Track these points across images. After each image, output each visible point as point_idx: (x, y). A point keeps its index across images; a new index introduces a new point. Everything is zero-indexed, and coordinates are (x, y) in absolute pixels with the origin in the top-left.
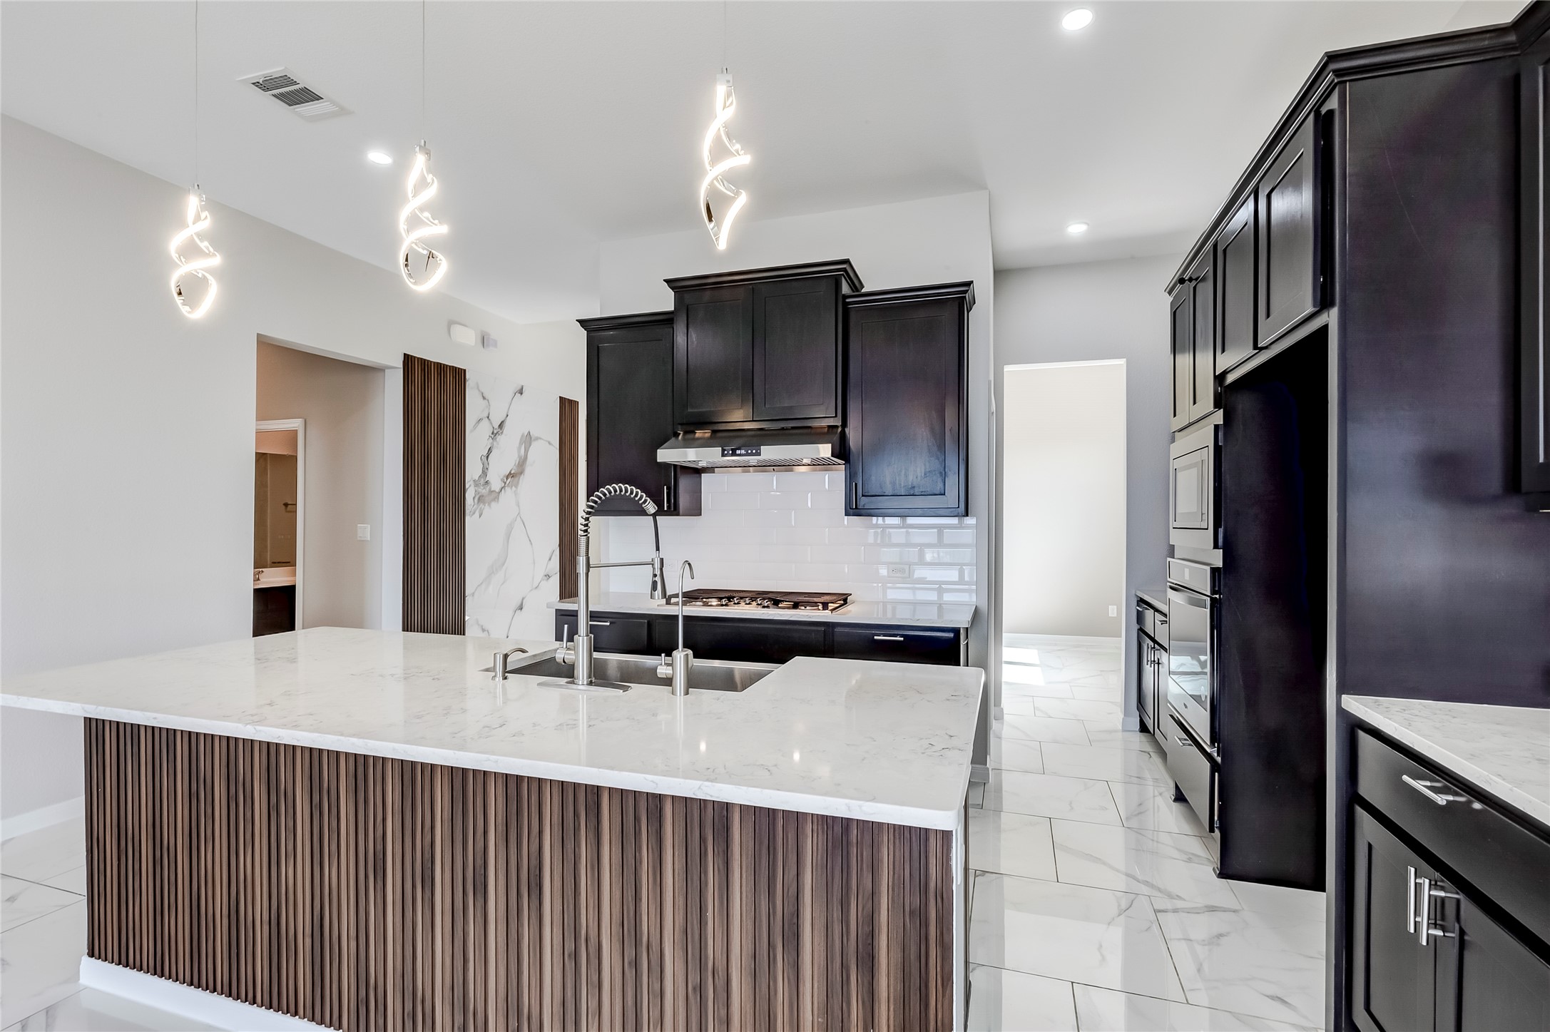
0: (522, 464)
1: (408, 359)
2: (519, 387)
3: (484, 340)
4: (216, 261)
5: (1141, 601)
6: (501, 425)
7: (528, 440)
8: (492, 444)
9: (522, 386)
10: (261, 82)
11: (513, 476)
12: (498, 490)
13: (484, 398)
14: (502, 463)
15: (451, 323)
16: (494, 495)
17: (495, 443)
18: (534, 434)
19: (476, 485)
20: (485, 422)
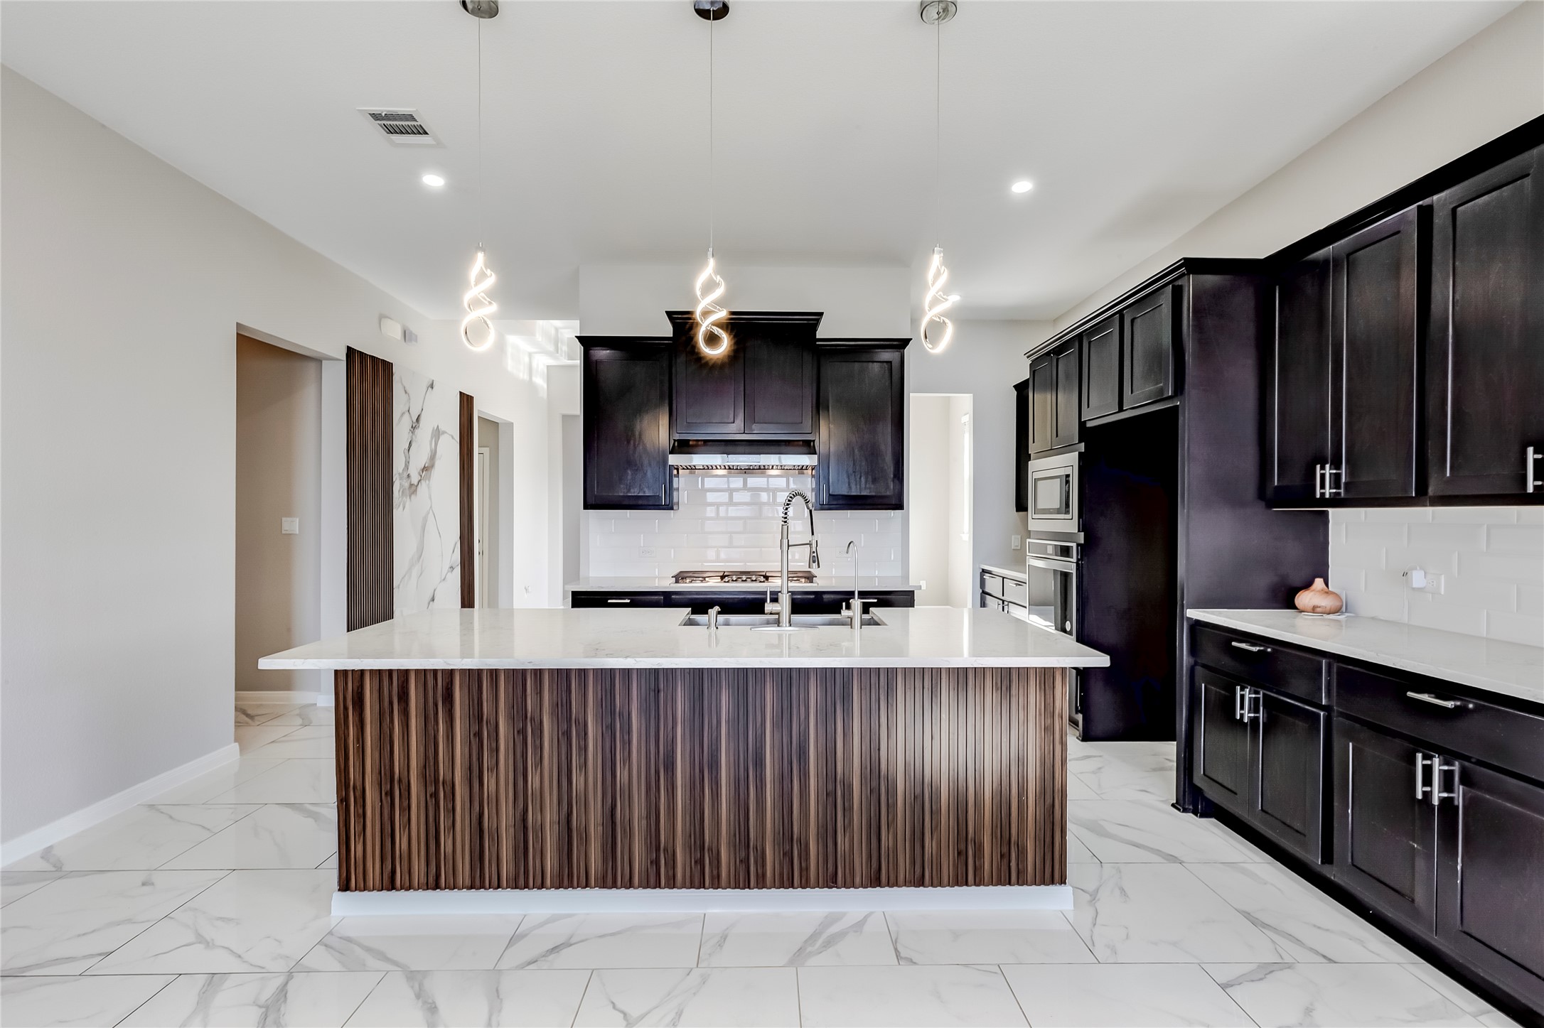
0: (433, 457)
1: (350, 352)
2: (431, 382)
3: (406, 335)
4: (494, 308)
5: (984, 571)
6: (418, 420)
7: (437, 433)
8: (412, 437)
9: (433, 381)
10: (383, 115)
11: (427, 468)
12: (416, 484)
13: (406, 392)
14: (420, 458)
15: (382, 317)
16: (413, 488)
17: (414, 437)
18: (442, 428)
19: (401, 479)
20: (406, 416)
